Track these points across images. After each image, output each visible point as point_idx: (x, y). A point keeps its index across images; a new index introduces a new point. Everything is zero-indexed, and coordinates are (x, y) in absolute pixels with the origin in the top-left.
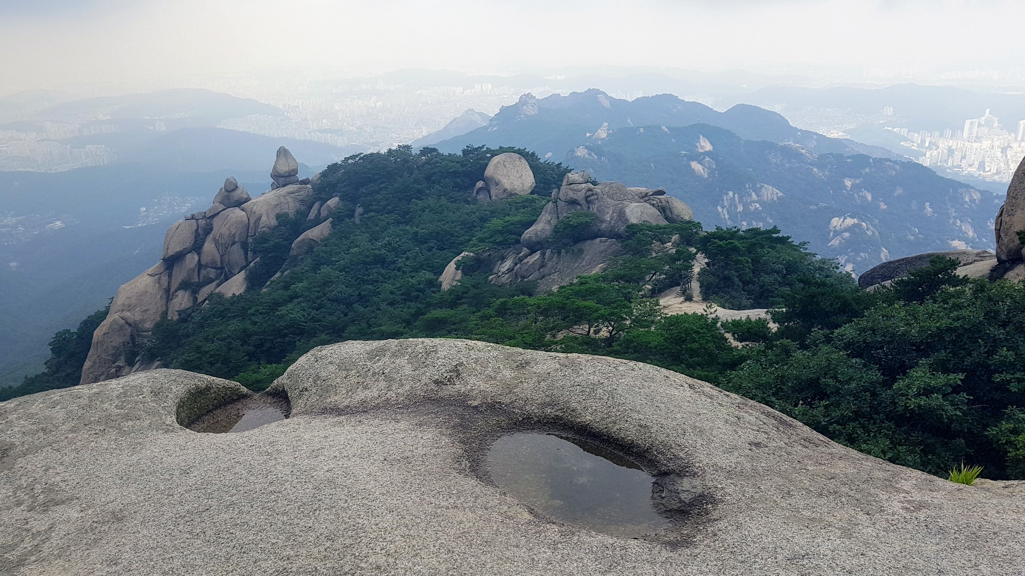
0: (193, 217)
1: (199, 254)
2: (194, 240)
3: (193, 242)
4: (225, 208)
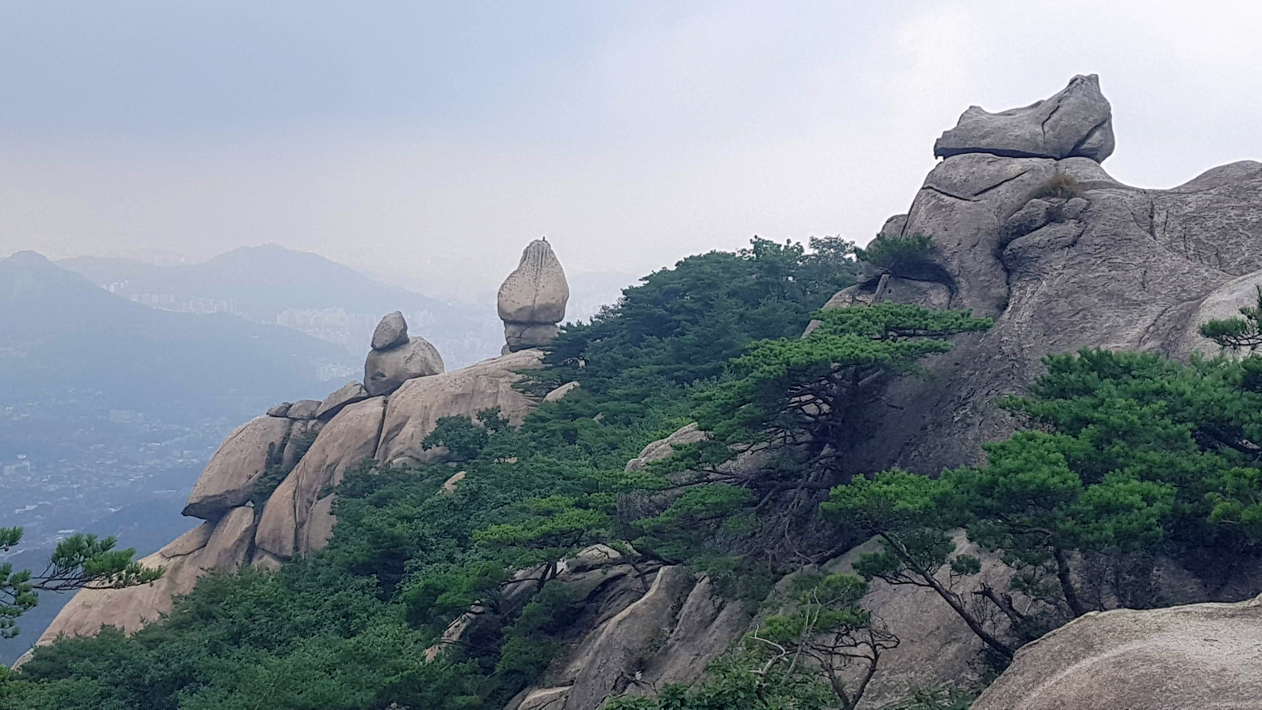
0: (284, 412)
1: (258, 512)
2: (260, 473)
3: (256, 477)
4: (362, 395)
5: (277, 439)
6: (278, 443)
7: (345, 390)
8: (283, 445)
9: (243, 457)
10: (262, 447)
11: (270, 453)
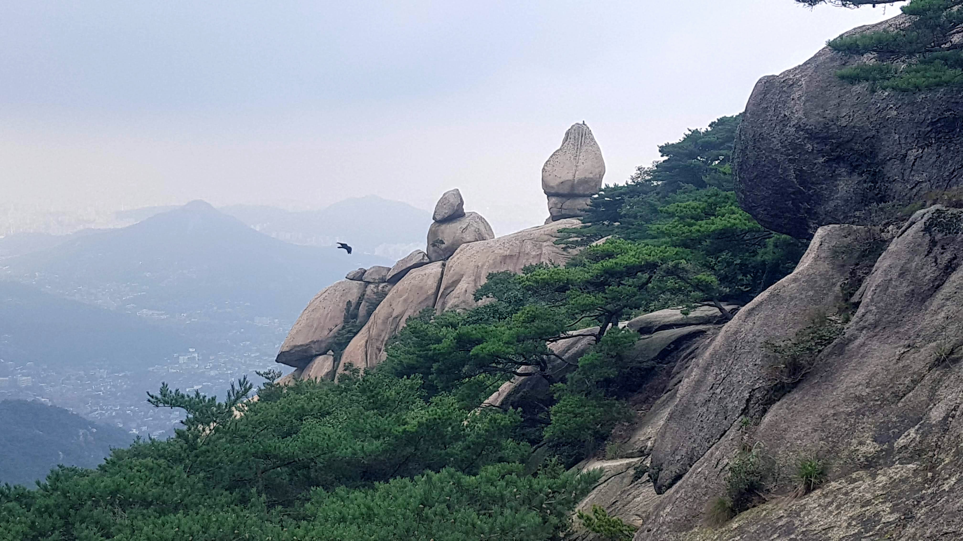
0: (360, 276)
1: (337, 359)
2: (340, 327)
3: (335, 330)
4: (425, 261)
5: (353, 297)
6: (354, 301)
7: (411, 257)
8: (359, 304)
9: (326, 312)
10: (341, 305)
11: (348, 310)
